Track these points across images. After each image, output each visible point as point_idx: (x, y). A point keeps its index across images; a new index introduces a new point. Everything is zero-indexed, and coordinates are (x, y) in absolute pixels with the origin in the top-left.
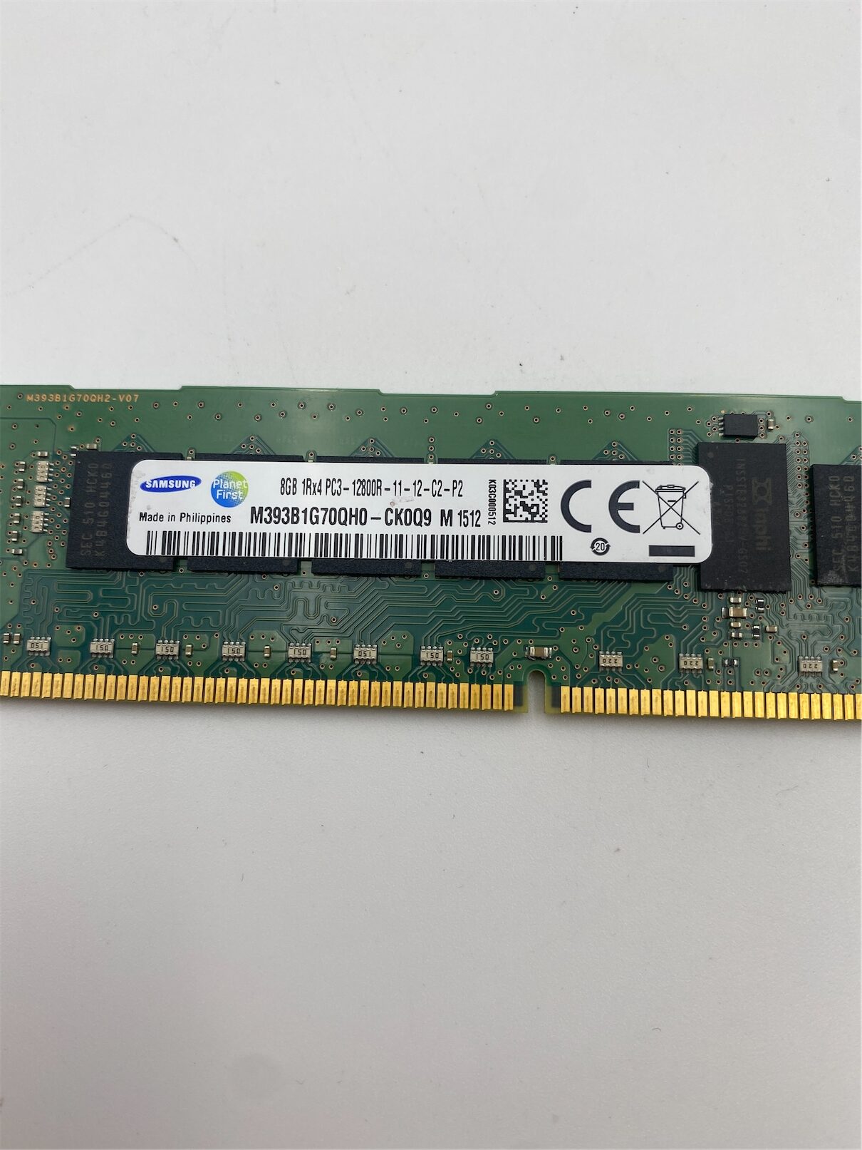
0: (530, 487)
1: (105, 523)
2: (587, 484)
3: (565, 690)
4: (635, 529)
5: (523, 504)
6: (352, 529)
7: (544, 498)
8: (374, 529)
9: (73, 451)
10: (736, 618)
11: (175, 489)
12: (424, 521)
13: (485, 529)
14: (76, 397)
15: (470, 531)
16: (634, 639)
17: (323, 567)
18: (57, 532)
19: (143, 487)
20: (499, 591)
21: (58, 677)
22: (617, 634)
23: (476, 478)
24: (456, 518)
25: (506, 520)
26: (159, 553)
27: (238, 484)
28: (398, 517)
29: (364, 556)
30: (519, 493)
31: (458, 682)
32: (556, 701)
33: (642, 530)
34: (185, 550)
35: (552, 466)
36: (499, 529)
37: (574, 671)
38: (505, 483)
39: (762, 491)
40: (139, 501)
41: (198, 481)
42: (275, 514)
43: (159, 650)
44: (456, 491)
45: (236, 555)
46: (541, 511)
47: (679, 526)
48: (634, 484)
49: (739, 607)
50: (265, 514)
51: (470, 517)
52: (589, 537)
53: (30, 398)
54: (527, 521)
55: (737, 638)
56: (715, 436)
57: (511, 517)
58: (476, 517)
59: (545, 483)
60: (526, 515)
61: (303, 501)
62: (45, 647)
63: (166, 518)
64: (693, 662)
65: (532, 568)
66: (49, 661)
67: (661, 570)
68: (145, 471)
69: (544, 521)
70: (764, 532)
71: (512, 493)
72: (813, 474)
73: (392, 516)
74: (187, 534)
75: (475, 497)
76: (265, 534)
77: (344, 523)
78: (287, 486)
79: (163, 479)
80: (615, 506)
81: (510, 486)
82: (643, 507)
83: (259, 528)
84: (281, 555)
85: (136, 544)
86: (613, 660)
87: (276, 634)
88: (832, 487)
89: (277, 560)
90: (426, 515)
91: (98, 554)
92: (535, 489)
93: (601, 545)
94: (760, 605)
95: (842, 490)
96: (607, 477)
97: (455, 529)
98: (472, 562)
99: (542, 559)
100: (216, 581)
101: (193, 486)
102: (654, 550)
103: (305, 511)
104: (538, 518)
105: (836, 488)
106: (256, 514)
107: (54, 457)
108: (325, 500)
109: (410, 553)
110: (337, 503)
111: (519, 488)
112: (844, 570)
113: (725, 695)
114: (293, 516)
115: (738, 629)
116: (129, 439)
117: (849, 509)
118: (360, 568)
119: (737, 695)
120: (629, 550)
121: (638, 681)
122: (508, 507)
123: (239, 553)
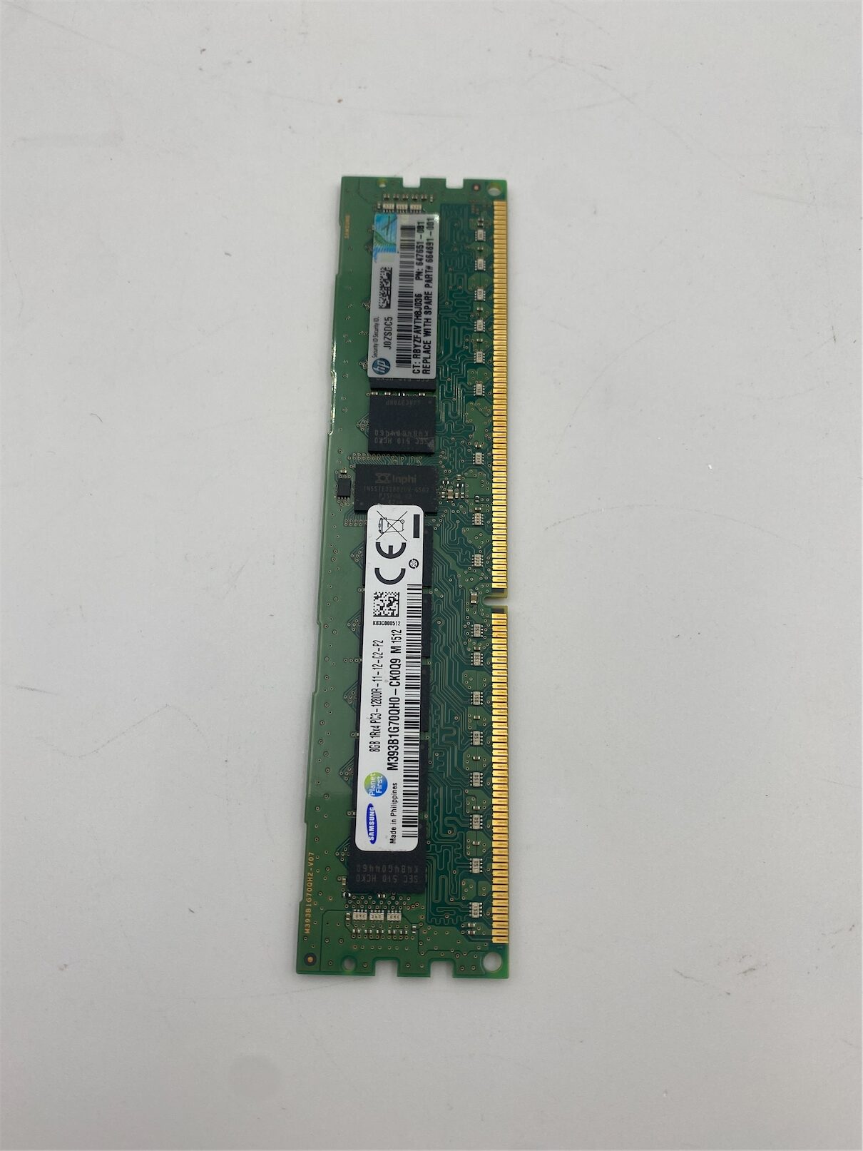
0: (378, 602)
1: (396, 867)
2: (377, 570)
3: (494, 586)
4: (404, 545)
5: (387, 606)
6: (402, 706)
7: (385, 594)
8: (402, 693)
9: (347, 895)
10: (454, 495)
11: (375, 821)
12: (397, 663)
13: (403, 627)
14: (309, 897)
15: (404, 636)
16: (465, 548)
17: (425, 724)
18: (401, 902)
19: (373, 842)
20: (438, 621)
21: (494, 895)
22: (463, 557)
23: (372, 632)
24: (395, 644)
25: (397, 616)
26: (416, 829)
27: (373, 779)
28: (395, 679)
29: (419, 698)
30: (381, 608)
31: (491, 644)
32: (501, 590)
33: (405, 541)
34: (414, 812)
35: (366, 589)
36: (403, 620)
37: (484, 581)
38: (375, 616)
39: (383, 478)
40: (383, 845)
41: (370, 806)
42: (392, 755)
43: (477, 827)
44: (380, 644)
45: (418, 778)
46: (392, 596)
47: (403, 522)
48: (378, 545)
49: (449, 494)
50: (392, 761)
51: (395, 636)
52: (408, 570)
53: (307, 931)
54: (398, 604)
55: (464, 495)
56: (349, 503)
57: (396, 613)
58: (396, 633)
59: (376, 594)
60: (395, 604)
61: (384, 738)
62: (476, 905)
63: (394, 826)
64: (478, 518)
65: (426, 601)
66: (485, 902)
67: (426, 532)
68: (363, 842)
69: (398, 594)
70: (406, 478)
71: (382, 612)
72: (373, 450)
73: (394, 682)
74: (404, 811)
75: (384, 633)
76: (405, 761)
77: (398, 711)
78: (375, 748)
79: (368, 828)
80: (390, 555)
81: (377, 613)
82: (391, 540)
83: (401, 764)
84: (418, 750)
85: (410, 845)
86: (478, 560)
87: (464, 754)
88: (381, 442)
89: (421, 752)
90: (394, 661)
91: (417, 871)
92: (379, 599)
93: (413, 564)
94: (446, 482)
95: (383, 437)
96: (373, 560)
97: (403, 645)
98: (422, 634)
99: (421, 595)
100: (433, 792)
101: (374, 809)
102: (416, 535)
103: (391, 736)
104: (397, 598)
105: (382, 439)
106: (392, 767)
107: (351, 910)
108: (384, 724)
109: (417, 671)
110: (385, 716)
111: (378, 608)
112: (427, 439)
113: (494, 503)
114: (393, 743)
115: (460, 496)
116: (339, 857)
117: (393, 433)
118: (425, 702)
119: (494, 497)
120: (416, 549)
121: (488, 549)
122: (390, 615)
123: (417, 776)
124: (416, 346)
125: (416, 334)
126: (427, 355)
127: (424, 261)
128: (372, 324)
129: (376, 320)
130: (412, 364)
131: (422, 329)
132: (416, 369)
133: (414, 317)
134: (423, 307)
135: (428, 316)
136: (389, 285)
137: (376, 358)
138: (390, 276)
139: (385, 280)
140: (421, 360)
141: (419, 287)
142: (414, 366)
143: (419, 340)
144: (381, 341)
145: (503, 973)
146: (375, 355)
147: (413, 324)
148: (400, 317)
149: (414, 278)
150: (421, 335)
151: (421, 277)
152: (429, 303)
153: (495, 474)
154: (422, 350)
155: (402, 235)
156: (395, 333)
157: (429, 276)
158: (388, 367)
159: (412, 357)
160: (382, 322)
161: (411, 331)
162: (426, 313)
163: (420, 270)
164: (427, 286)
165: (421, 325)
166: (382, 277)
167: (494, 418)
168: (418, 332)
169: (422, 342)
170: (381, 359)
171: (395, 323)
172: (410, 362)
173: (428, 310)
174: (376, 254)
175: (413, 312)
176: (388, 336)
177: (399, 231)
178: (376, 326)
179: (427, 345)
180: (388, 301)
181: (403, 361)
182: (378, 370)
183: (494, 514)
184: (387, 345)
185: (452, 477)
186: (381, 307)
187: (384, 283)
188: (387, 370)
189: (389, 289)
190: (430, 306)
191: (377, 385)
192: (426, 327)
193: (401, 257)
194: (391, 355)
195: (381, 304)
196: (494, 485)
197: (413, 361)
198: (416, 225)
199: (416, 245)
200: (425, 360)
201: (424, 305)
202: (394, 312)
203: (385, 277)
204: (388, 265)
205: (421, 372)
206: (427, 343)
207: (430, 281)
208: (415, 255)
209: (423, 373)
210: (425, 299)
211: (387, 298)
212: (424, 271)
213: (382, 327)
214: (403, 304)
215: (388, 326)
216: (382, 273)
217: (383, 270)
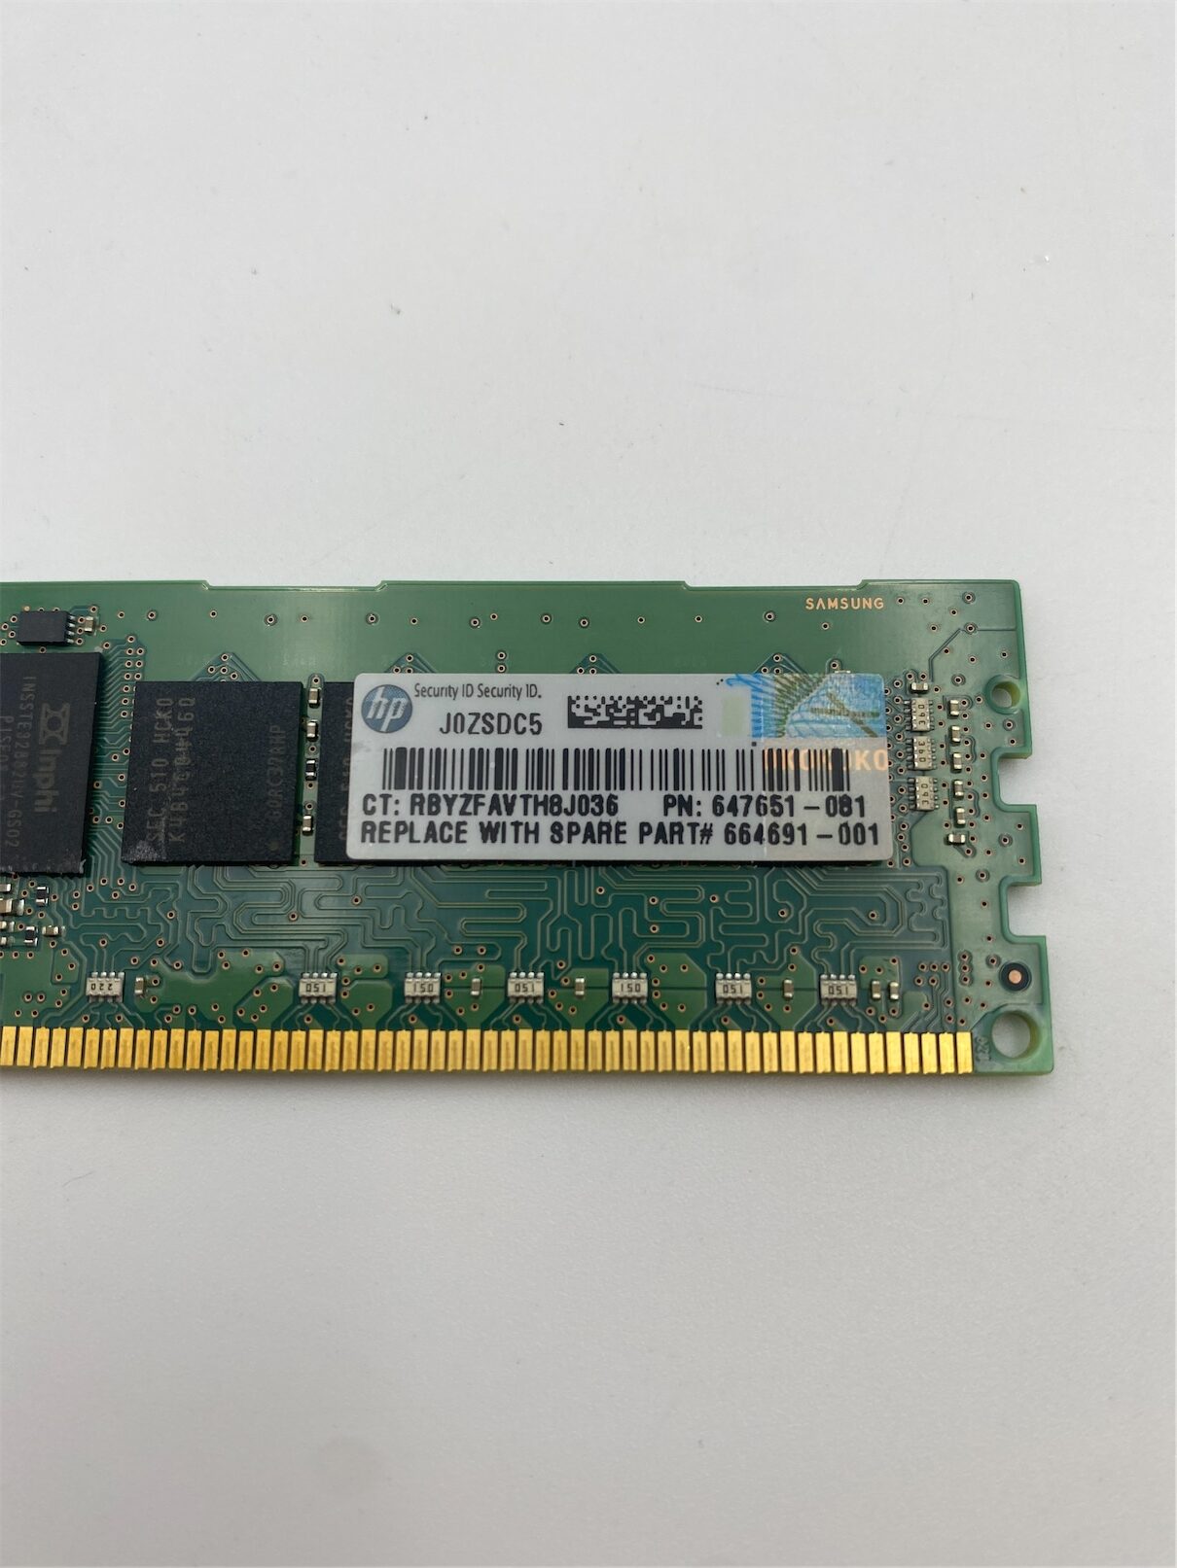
39: (54, 724)
56: (11, 645)
70: (49, 785)
72: (148, 693)
88: (159, 715)
94: (41, 895)
95: (174, 721)
105: (165, 716)
112: (162, 838)
117: (182, 746)
124: (450, 801)
125: (487, 801)
126: (420, 832)
127: (728, 817)
128: (521, 680)
129: (532, 691)
130: (393, 792)
131: (504, 818)
132: (379, 804)
133: (541, 794)
134: (576, 817)
135: (545, 833)
136: (643, 720)
137: (412, 693)
138: (675, 722)
139: (660, 709)
140: (405, 815)
141: (640, 805)
142: (385, 797)
143: (470, 808)
144: (466, 706)
146: (423, 692)
147: (521, 790)
148: (540, 757)
149: (671, 791)
150: (483, 815)
151: (673, 811)
152: (589, 836)
153: (59, 1034)
154: (438, 820)
155: (814, 756)
156: (491, 742)
157: (680, 833)
158: (384, 727)
159: (416, 791)
160: (526, 705)
161: (498, 786)
162: (556, 828)
163: (695, 809)
164: (644, 829)
165: (518, 814)
166: (670, 701)
167: (229, 1035)
168: (495, 806)
169: (463, 818)
170: (409, 710)
171: (525, 743)
172: (400, 786)
173: (565, 832)
174: (747, 682)
175: (558, 790)
176: (481, 724)
177: (829, 744)
178: (514, 692)
179: (453, 833)
180: (595, 721)
181: (402, 766)
182: (378, 698)
184: (454, 723)
185: (60, 913)
186: (571, 701)
187: (650, 708)
188: (375, 725)
189: (632, 722)
190: (578, 839)
191: (338, 696)
192: (510, 830)
193: (740, 755)
194: (423, 732)
195: (582, 702)
197: (404, 796)
198: (853, 793)
199: (784, 794)
200: (404, 829)
201: (582, 821)
202: (558, 737)
203: (669, 711)
204: (710, 716)
205: (369, 818)
206: (459, 832)
207: (661, 836)
208: (748, 791)
209: (365, 824)
210: (601, 824)
211: (604, 718)
212: (694, 819)
213: (510, 706)
214: (584, 763)
215: (513, 724)
216: (683, 703)
217: (692, 705)
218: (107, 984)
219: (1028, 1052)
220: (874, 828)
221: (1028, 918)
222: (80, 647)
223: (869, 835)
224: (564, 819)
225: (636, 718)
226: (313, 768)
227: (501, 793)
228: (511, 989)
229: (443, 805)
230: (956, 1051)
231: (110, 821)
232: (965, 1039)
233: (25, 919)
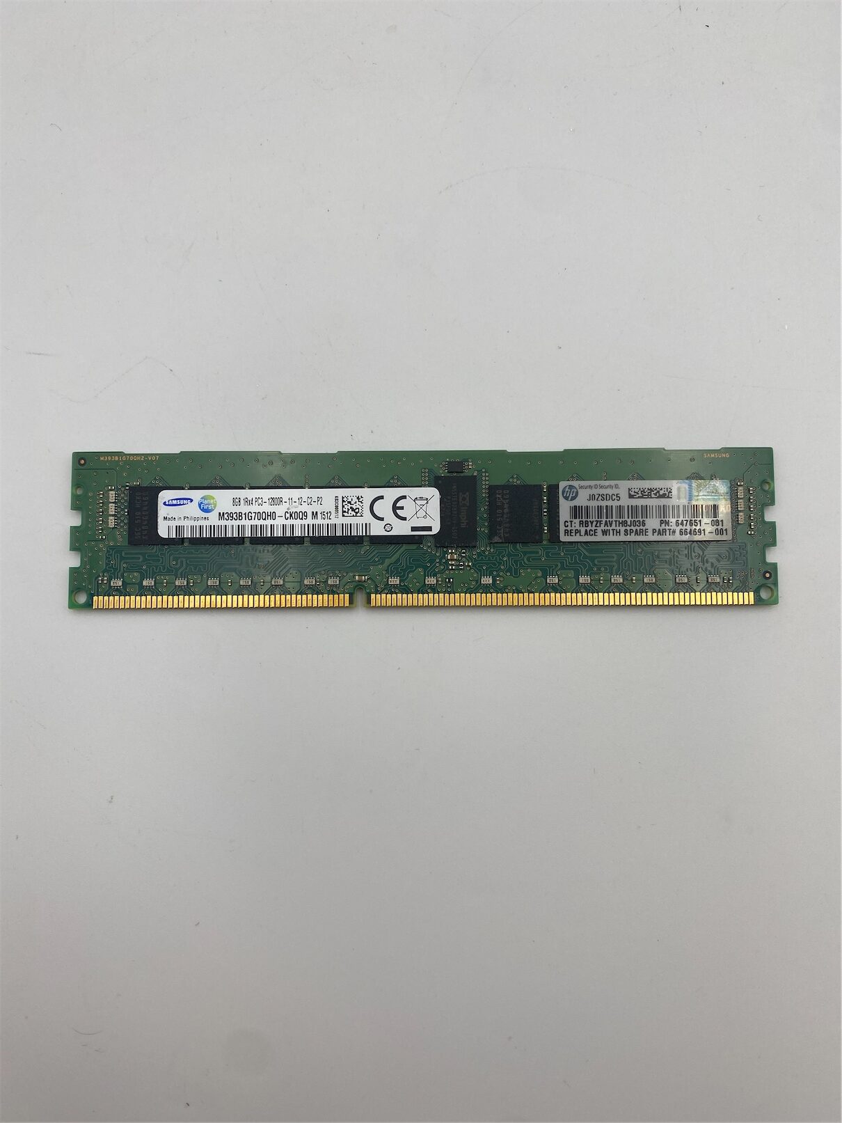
0: (355, 499)
1: (146, 522)
2: (382, 497)
3: (373, 596)
4: (404, 519)
5: (351, 508)
6: (269, 522)
7: (361, 505)
8: (279, 522)
9: (127, 486)
10: (452, 560)
11: (180, 505)
12: (304, 517)
13: (333, 521)
14: (126, 458)
15: (326, 522)
16: (404, 571)
17: (255, 541)
18: (122, 527)
19: (165, 504)
20: (340, 549)
21: (127, 598)
22: (397, 569)
23: (329, 495)
24: (319, 515)
25: (343, 516)
26: (174, 536)
27: (212, 501)
28: (291, 515)
29: (275, 535)
30: (349, 502)
31: (322, 594)
32: (369, 601)
33: (408, 519)
34: (187, 534)
35: (366, 489)
36: (339, 520)
37: (376, 586)
38: (343, 498)
39: (464, 499)
40: (162, 511)
41: (192, 501)
42: (231, 516)
43: (177, 583)
44: (319, 502)
45: (212, 536)
46: (360, 511)
47: (425, 517)
48: (404, 497)
49: (452, 555)
50: (226, 516)
51: (326, 515)
52: (383, 523)
53: (102, 459)
54: (353, 516)
55: (452, 569)
56: (443, 472)
57: (346, 514)
58: (329, 515)
59: (362, 497)
60: (353, 513)
61: (244, 509)
62: (120, 584)
63: (177, 519)
64: (431, 581)
65: (356, 539)
66: (122, 590)
67: (417, 538)
68: (165, 495)
69: (362, 516)
70: (465, 519)
71: (346, 503)
72: (492, 490)
73: (288, 515)
74: (187, 526)
75: (328, 505)
76: (226, 526)
77: (265, 519)
78: (236, 502)
79: (174, 500)
80: (395, 508)
81: (345, 499)
82: (408, 508)
83: (223, 523)
84: (235, 536)
85: (163, 532)
86: (395, 581)
87: (234, 574)
88: (498, 496)
89: (233, 538)
90: (305, 514)
91: (144, 538)
92: (357, 500)
93: (388, 526)
94: (464, 553)
95: (503, 498)
96: (391, 494)
97: (319, 521)
98: (328, 536)
99: (361, 534)
100: (203, 548)
101: (189, 503)
102: (413, 529)
103: (245, 514)
104: (359, 514)
105: (499, 496)
106: (221, 516)
107: (117, 489)
108: (255, 508)
109: (297, 533)
110: (261, 509)
111: (350, 500)
112: (503, 535)
113: (447, 595)
114: (239, 516)
115: (452, 565)
116: (155, 479)
117: (506, 506)
118: (273, 541)
119: (452, 595)
120: (402, 529)
121: (406, 591)
122: (344, 509)
123: (214, 535)
124: (592, 523)
125: (604, 522)
126: (583, 533)
127: (680, 527)
128: (613, 483)
129: (617, 486)
130: (573, 520)
131: (609, 528)
132: (569, 524)
133: (621, 520)
134: (632, 527)
135: (622, 532)
136: (653, 496)
137: (578, 487)
138: (663, 496)
139: (658, 492)
140: (578, 527)
141: (652, 523)
142: (571, 522)
143: (598, 525)
144: (595, 491)
145: (73, 605)
146: (581, 487)
147: (614, 519)
148: (620, 508)
149: (662, 519)
150: (603, 527)
151: (663, 525)
152: (636, 533)
153: (473, 595)
154: (588, 529)
155: (707, 507)
156: (604, 504)
157: (665, 532)
158: (569, 499)
159: (581, 519)
160: (615, 491)
161: (607, 518)
162: (626, 531)
163: (671, 524)
164: (654, 531)
165: (613, 527)
166: (661, 489)
167: (526, 595)
168: (606, 524)
169: (596, 528)
170: (577, 492)
171: (615, 504)
172: (576, 518)
173: (629, 532)
174: (686, 483)
175: (626, 519)
176: (600, 498)
177: (711, 503)
178: (611, 487)
179: (593, 533)
180: (638, 496)
181: (576, 512)
182: (567, 490)
183: (436, 595)
184: (592, 497)
185: (470, 559)
186: (629, 490)
187: (655, 492)
188: (566, 498)
189: (649, 496)
190: (633, 534)
191: (554, 489)
192: (611, 532)
193: (684, 506)
194: (582, 500)
195: (633, 490)
196: (463, 595)
197: (577, 521)
198: (720, 519)
199: (698, 519)
200: (578, 532)
201: (634, 529)
202: (625, 501)
203: (662, 492)
204: (674, 492)
205: (566, 528)
206: (595, 532)
207: (659, 533)
208: (687, 519)
209: (565, 530)
210: (640, 529)
211: (640, 495)
212: (670, 527)
213: (610, 492)
214: (634, 510)
215: (611, 497)
216: (666, 490)
217: (669, 490)
218: (487, 580)
219: (772, 596)
220: (726, 530)
221: (772, 556)
222: (467, 473)
223: (725, 532)
224: (628, 528)
225: (651, 495)
226: (545, 512)
227: (608, 520)
228: (613, 581)
229: (589, 523)
230: (749, 597)
231: (483, 529)
232: (752, 594)
233: (459, 561)
